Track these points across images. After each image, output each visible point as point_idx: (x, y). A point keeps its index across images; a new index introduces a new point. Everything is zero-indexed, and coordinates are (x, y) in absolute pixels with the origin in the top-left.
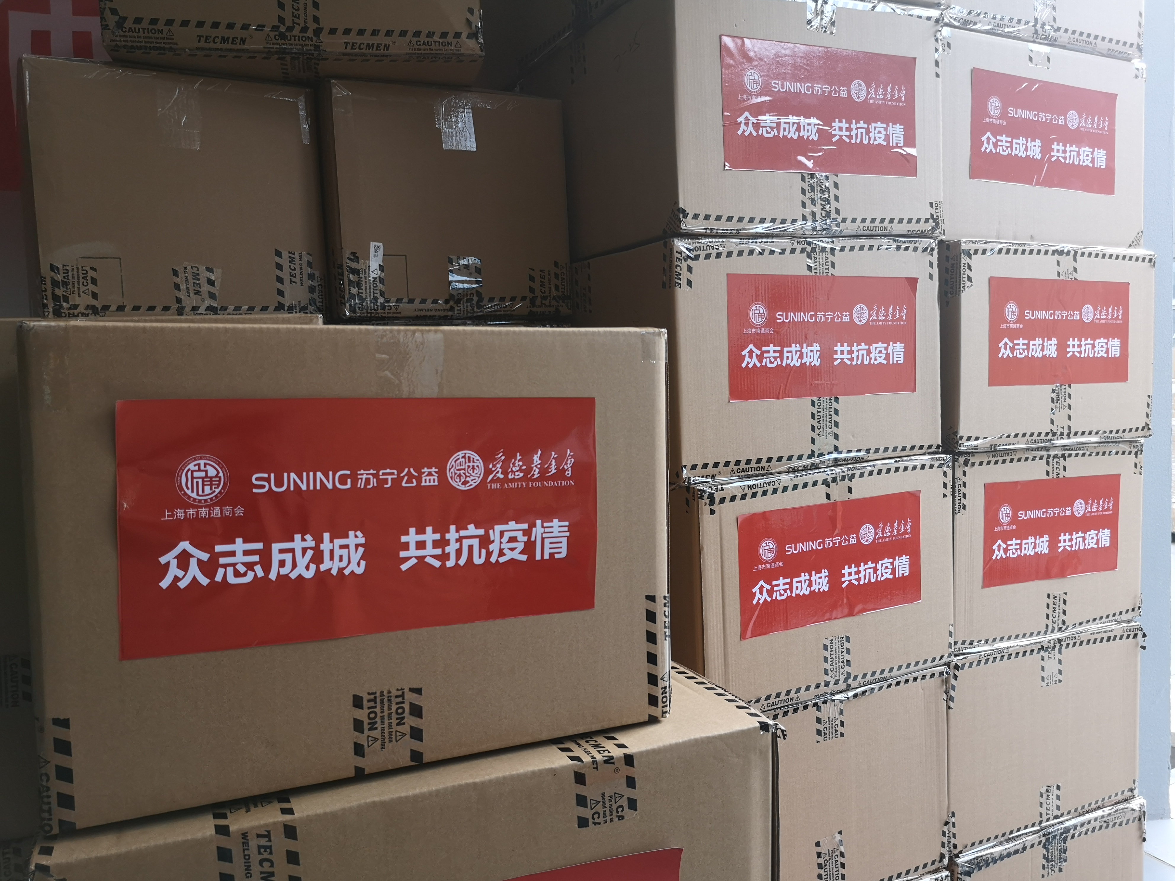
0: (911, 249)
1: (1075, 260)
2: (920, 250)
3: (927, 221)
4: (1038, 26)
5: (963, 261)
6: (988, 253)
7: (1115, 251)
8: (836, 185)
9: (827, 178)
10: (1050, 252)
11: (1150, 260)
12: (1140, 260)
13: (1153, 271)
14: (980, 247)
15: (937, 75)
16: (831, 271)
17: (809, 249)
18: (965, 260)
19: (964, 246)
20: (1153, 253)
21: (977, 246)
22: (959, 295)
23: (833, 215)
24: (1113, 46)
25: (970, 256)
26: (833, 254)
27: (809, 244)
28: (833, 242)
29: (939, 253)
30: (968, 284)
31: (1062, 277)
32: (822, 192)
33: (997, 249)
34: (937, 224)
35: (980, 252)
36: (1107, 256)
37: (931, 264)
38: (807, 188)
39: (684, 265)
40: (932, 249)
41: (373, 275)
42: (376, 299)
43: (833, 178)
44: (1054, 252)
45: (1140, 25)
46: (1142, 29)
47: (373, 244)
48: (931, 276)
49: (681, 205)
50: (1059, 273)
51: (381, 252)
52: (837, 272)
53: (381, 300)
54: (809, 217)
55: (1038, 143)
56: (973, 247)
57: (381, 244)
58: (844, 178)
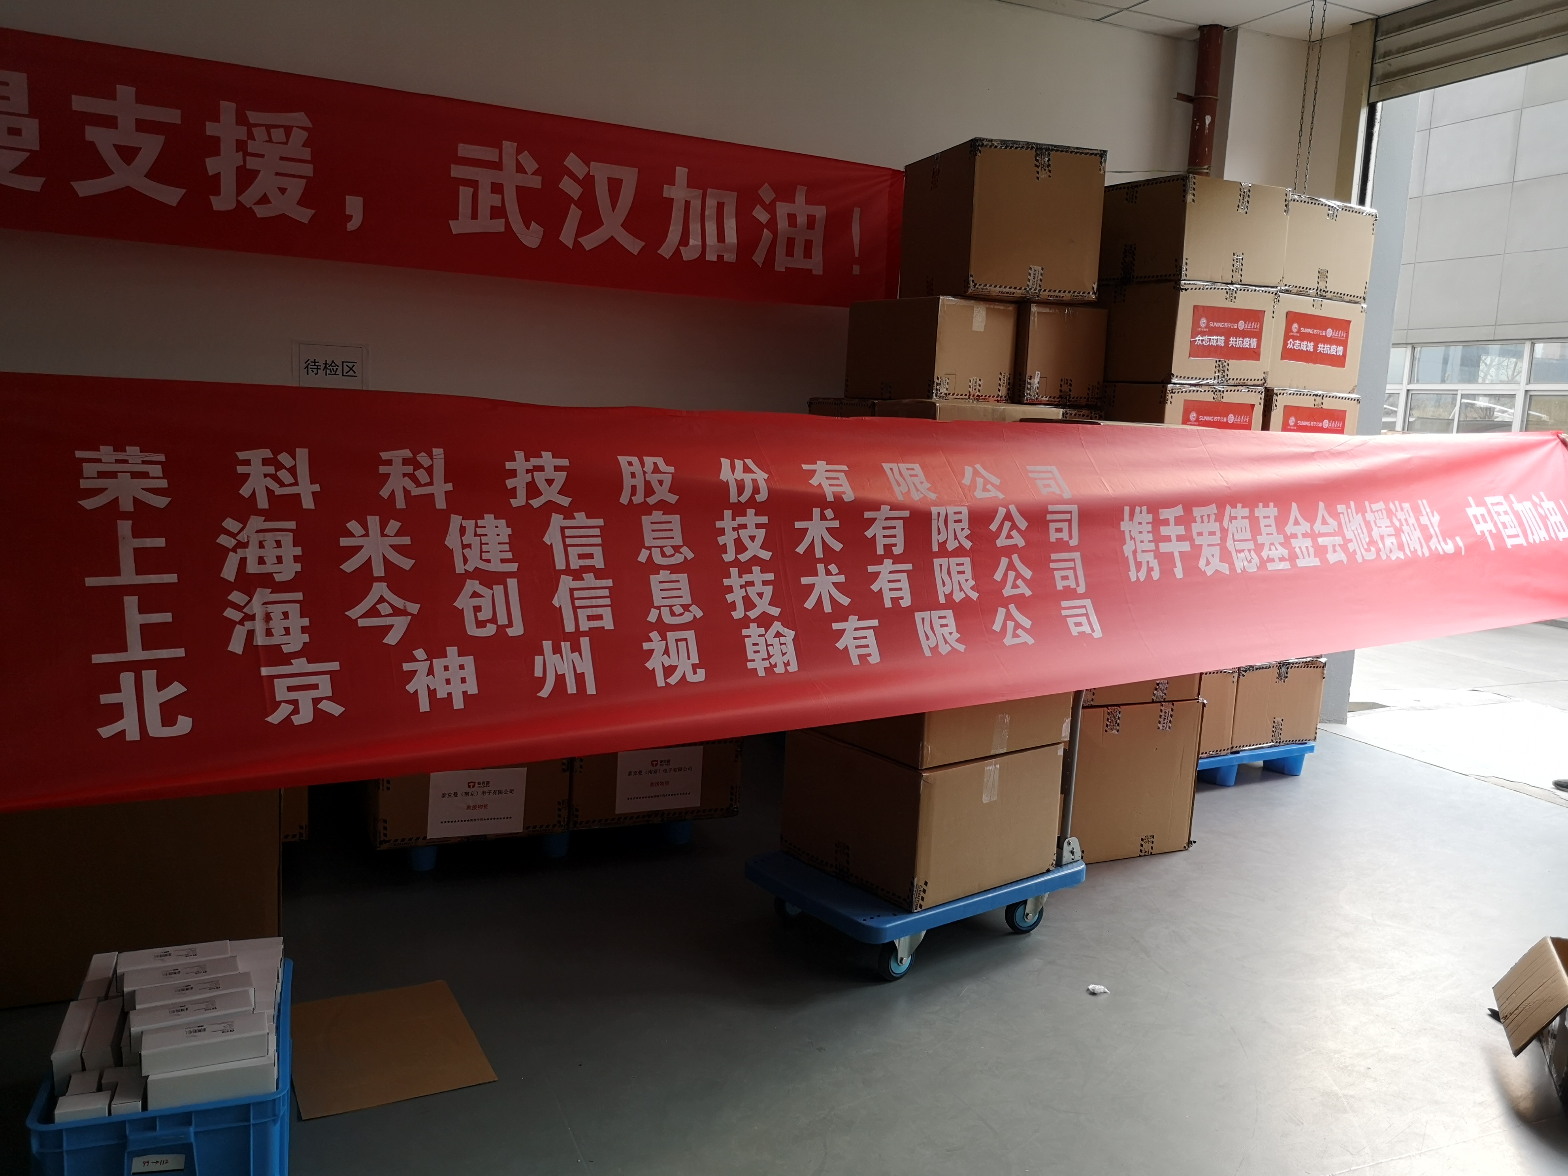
0: (1254, 391)
1: (1323, 399)
2: (1257, 392)
3: (1262, 380)
4: (1318, 291)
5: (1274, 398)
6: (1285, 395)
7: (1341, 395)
8: (1228, 365)
9: (1225, 362)
10: (1312, 395)
11: (1358, 400)
12: (1353, 400)
13: (1359, 405)
14: (1282, 392)
15: (1273, 317)
16: (1222, 400)
17: (1214, 391)
18: (1275, 397)
19: (1275, 391)
20: (1359, 397)
21: (1280, 391)
22: (1271, 413)
23: (1226, 377)
24: (1352, 298)
25: (1277, 396)
26: (1223, 393)
27: (1215, 388)
28: (1224, 388)
29: (1265, 394)
30: (1275, 408)
31: (1316, 407)
32: (1223, 367)
33: (1289, 393)
34: (1265, 382)
35: (1282, 394)
36: (1338, 397)
37: (1261, 398)
38: (1217, 366)
39: (1170, 395)
40: (1262, 392)
41: (1035, 386)
42: (1035, 395)
43: (1227, 361)
44: (1313, 395)
45: (1366, 288)
46: (1367, 290)
47: (1037, 372)
48: (1260, 404)
49: (1172, 372)
50: (1315, 405)
51: (1039, 376)
52: (1224, 400)
53: (1037, 396)
54: (1217, 378)
55: (1312, 344)
56: (1279, 392)
57: (1039, 373)
58: (1231, 362)
